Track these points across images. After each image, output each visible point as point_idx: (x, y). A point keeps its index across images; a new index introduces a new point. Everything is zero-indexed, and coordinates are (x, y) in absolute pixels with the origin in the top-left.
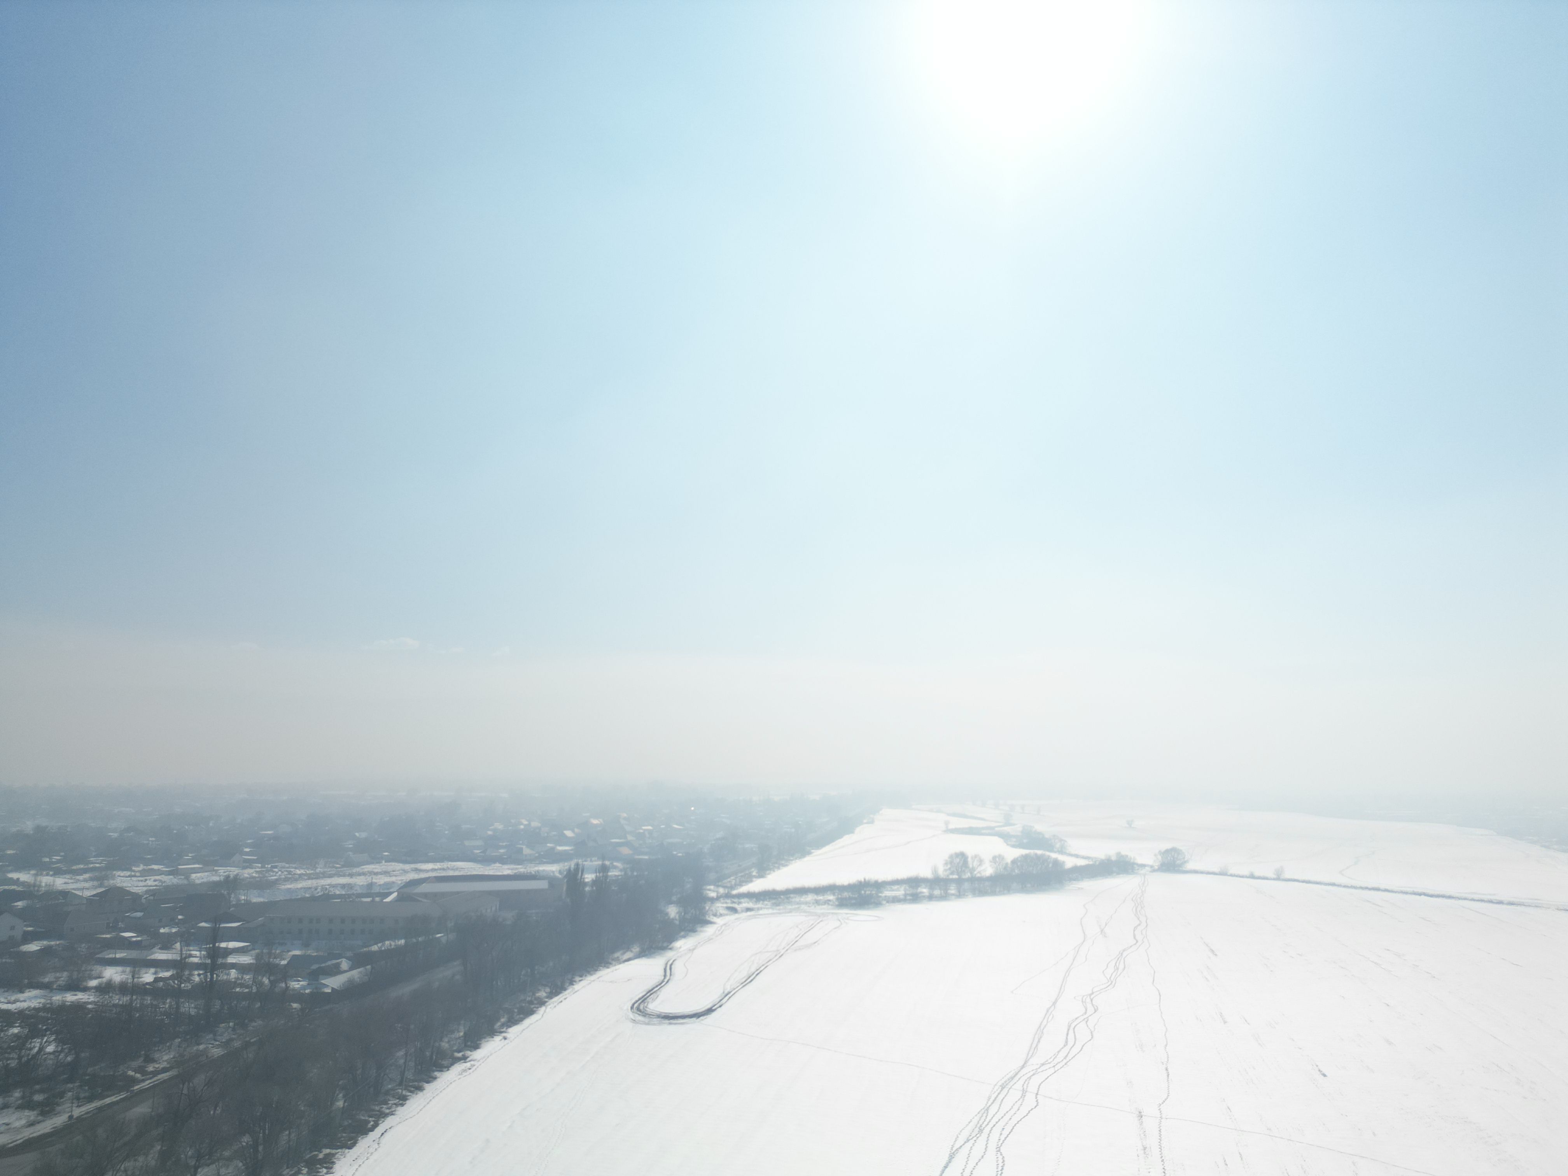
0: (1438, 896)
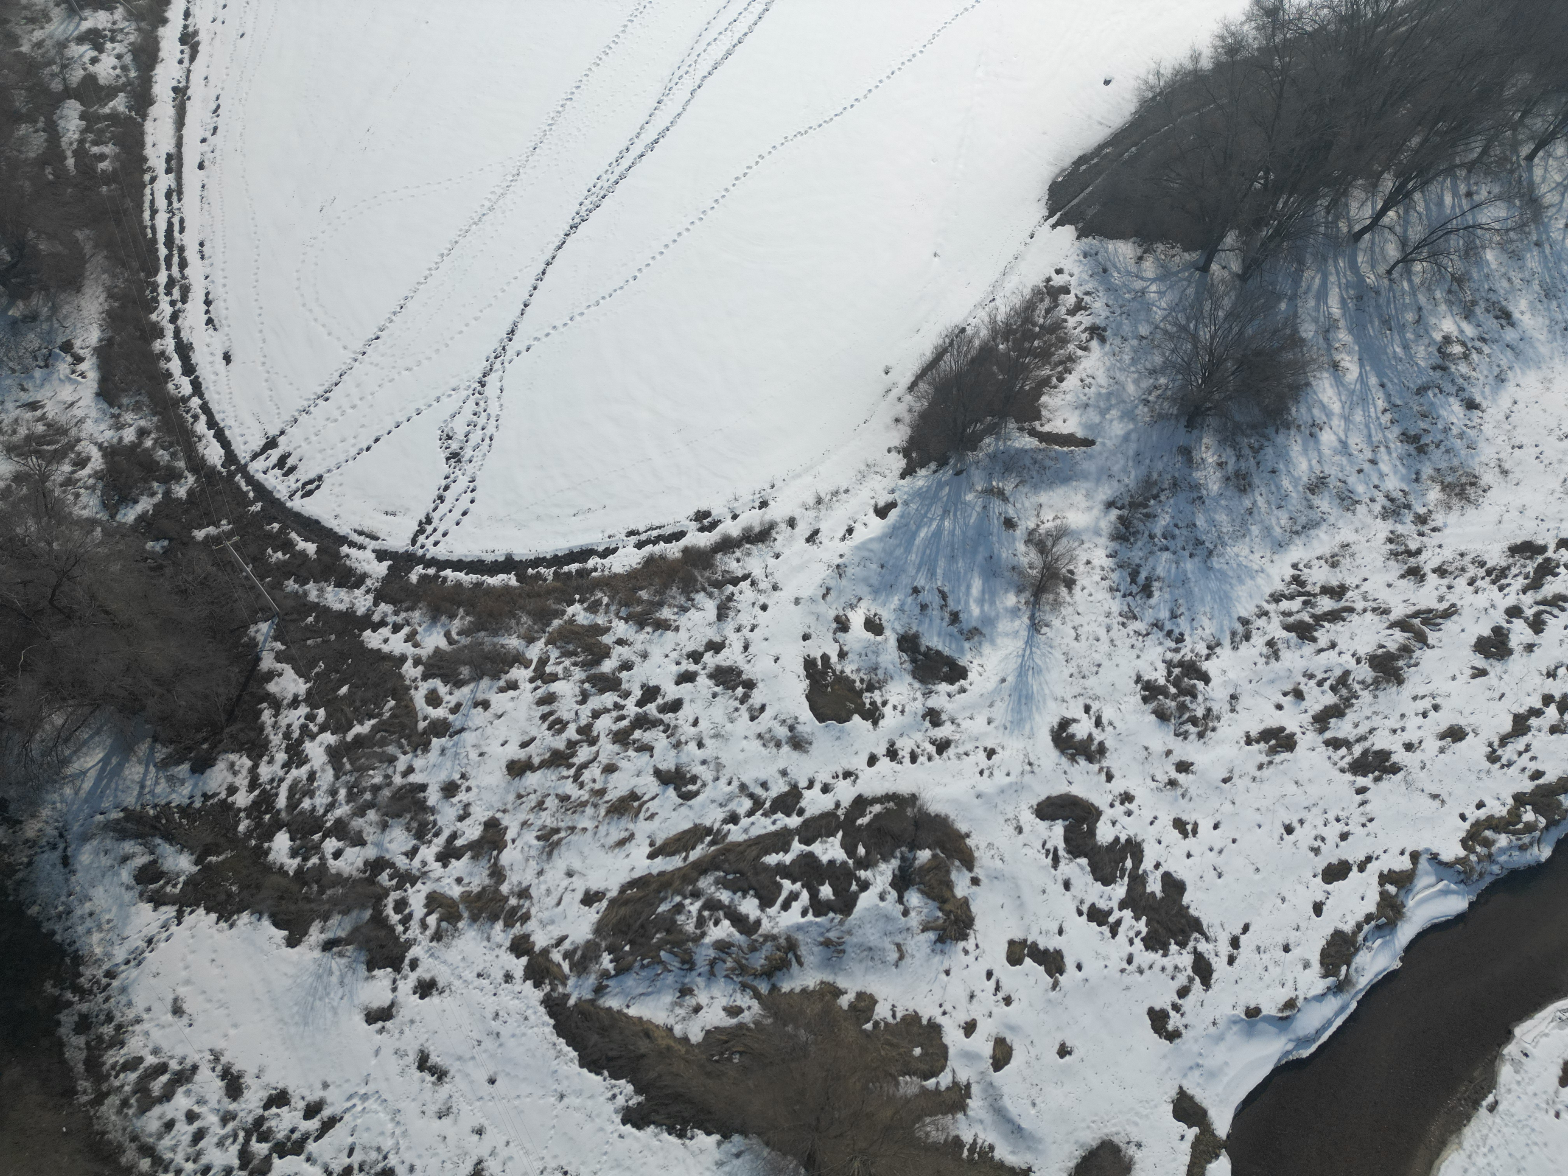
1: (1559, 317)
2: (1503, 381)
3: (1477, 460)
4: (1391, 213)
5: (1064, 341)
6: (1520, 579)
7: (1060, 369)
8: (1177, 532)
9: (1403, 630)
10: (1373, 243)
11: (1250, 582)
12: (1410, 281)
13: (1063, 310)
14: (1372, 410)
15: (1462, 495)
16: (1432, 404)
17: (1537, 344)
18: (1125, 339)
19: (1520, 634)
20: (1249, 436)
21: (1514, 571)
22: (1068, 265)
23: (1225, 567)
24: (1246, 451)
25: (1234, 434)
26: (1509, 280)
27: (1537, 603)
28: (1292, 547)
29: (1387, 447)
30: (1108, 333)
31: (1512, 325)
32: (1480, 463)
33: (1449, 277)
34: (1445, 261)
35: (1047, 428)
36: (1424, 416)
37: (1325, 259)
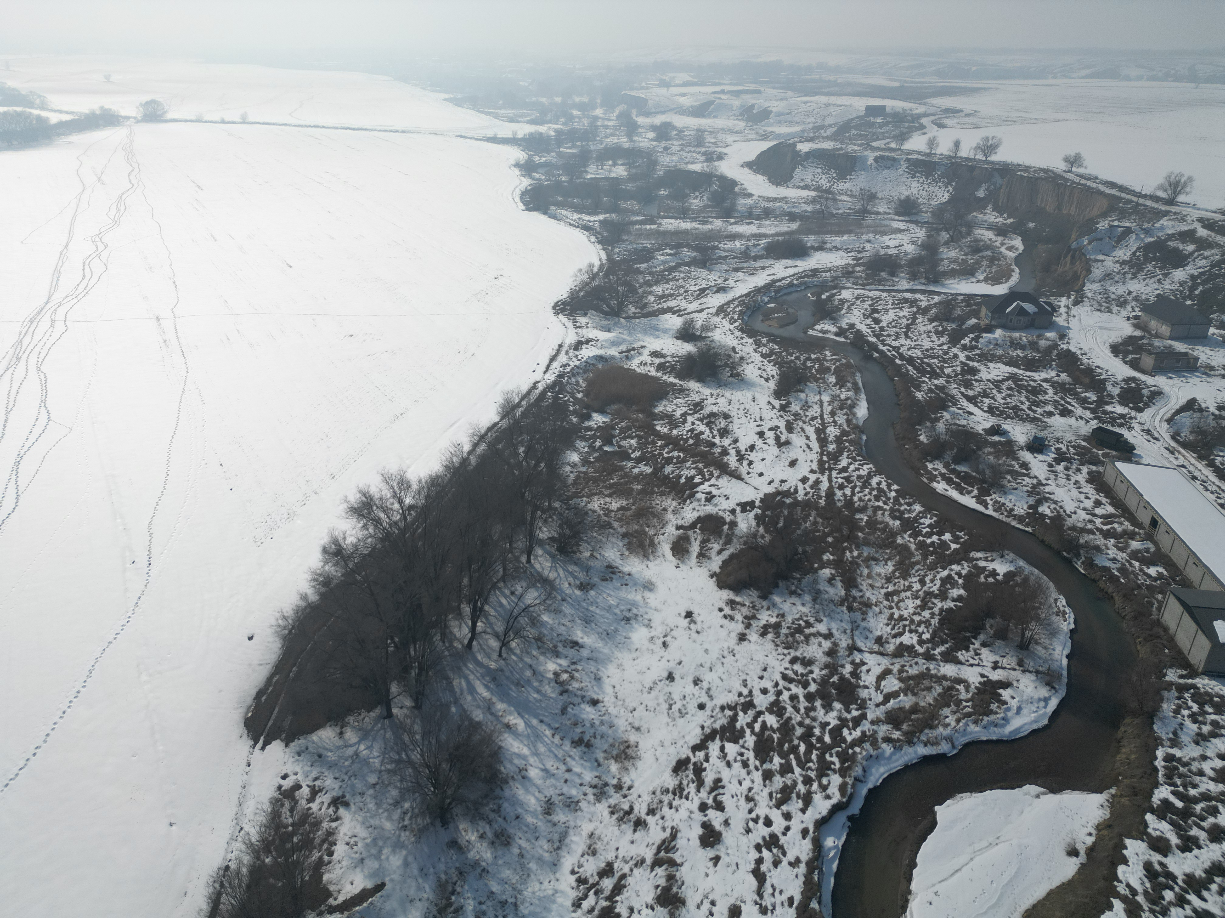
0: (358, 129)
1: (600, 630)
2: (600, 679)
3: (620, 731)
4: (479, 624)
5: (317, 824)
6: (691, 785)
7: (325, 846)
8: (484, 907)
9: (660, 866)
10: (480, 645)
11: (554, 907)
12: (515, 654)
13: (303, 802)
14: (546, 739)
15: (628, 757)
16: (575, 715)
17: (601, 650)
18: (362, 794)
19: (715, 818)
20: (487, 804)
21: (685, 782)
22: (289, 768)
23: (532, 908)
24: (492, 816)
25: (476, 810)
26: (563, 625)
27: (710, 793)
28: (563, 860)
29: (570, 756)
30: (348, 797)
31: (582, 647)
32: (623, 732)
33: (533, 640)
34: (525, 633)
35: (341, 899)
36: (576, 724)
37: (459, 669)
